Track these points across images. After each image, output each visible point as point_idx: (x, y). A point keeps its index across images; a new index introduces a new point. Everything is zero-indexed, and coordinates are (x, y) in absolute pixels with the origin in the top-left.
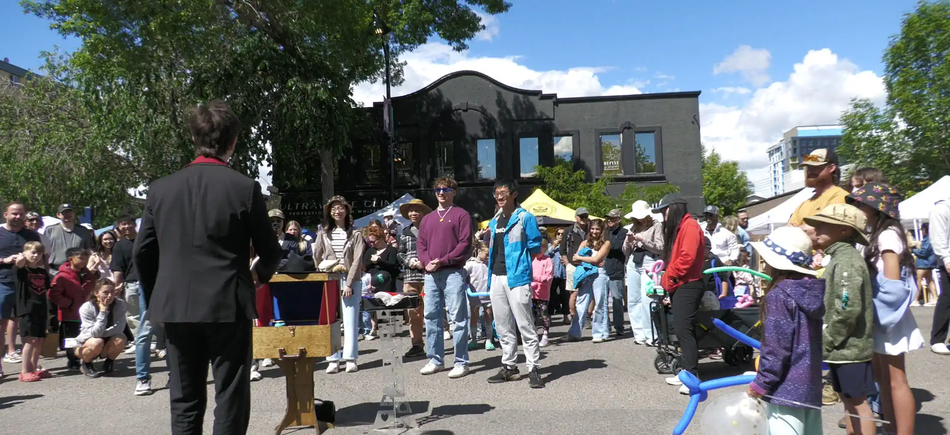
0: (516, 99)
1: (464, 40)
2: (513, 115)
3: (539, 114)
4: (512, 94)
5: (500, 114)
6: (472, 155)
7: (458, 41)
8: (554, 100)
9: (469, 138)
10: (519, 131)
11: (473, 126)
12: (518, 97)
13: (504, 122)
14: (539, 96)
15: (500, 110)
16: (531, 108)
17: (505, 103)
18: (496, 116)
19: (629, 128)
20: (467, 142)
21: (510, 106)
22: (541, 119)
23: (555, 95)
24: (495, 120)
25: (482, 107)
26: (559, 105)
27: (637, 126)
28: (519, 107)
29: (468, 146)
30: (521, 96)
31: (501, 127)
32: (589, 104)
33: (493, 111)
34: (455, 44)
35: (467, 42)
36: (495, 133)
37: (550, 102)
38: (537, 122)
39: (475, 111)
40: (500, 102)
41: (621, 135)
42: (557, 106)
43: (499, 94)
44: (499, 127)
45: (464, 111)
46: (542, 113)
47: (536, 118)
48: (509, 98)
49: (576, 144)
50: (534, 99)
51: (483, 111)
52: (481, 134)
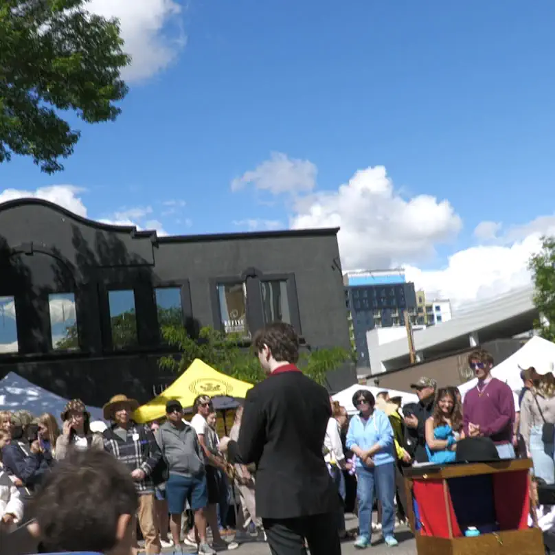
0: (99, 236)
1: (56, 156)
2: (98, 259)
3: (132, 258)
4: (93, 231)
5: (79, 258)
6: (41, 314)
7: (47, 158)
8: (152, 238)
9: (37, 292)
10: (106, 282)
11: (42, 274)
12: (101, 233)
13: (86, 269)
14: (133, 234)
15: (78, 252)
16: (120, 248)
17: (85, 243)
18: (73, 261)
19: (254, 276)
20: (33, 296)
21: (92, 246)
22: (134, 264)
23: (154, 233)
24: (73, 267)
25: (54, 250)
26: (161, 246)
27: (265, 273)
28: (103, 248)
29: (36, 303)
30: (105, 233)
31: (82, 277)
32: (200, 245)
33: (70, 254)
34: (42, 162)
35: (60, 160)
36: (75, 285)
37: (147, 242)
38: (130, 269)
39: (44, 255)
40: (78, 241)
41: (244, 285)
42: (158, 247)
43: (76, 230)
44: (80, 277)
45: (27, 254)
46: (136, 256)
47: (128, 263)
48: (89, 235)
49: (187, 298)
50: (125, 238)
51: (56, 254)
52: (54, 286)
